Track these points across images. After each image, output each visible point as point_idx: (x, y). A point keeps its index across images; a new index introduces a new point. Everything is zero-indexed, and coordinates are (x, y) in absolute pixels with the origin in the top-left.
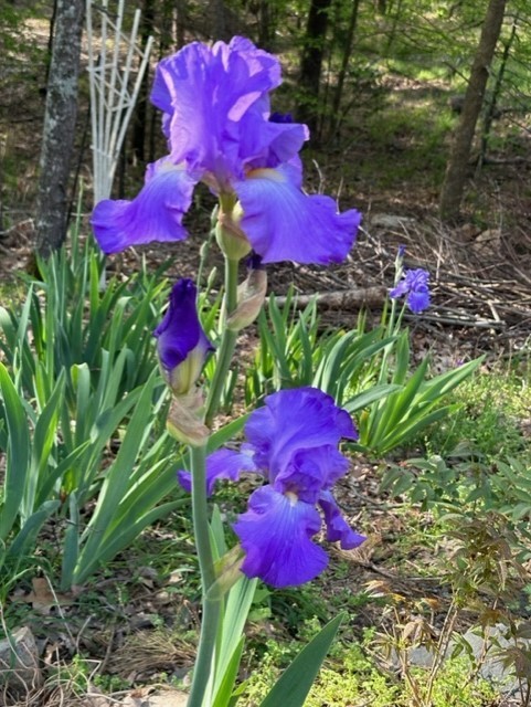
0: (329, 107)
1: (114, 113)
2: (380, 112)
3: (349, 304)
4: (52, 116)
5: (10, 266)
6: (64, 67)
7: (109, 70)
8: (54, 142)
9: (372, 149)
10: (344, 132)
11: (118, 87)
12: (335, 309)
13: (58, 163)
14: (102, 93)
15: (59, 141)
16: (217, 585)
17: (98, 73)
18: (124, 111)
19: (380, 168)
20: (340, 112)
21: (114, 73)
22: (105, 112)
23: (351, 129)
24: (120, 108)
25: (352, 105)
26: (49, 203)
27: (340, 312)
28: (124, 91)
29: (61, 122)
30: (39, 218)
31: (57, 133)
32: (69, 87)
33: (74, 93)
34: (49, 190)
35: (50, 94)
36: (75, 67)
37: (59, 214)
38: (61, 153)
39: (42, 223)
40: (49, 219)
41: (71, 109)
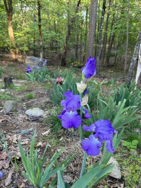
6: (135, 56)
29: (133, 64)
30: (127, 78)
31: (132, 66)
32: (135, 59)
33: (136, 60)
34: (129, 74)
35: (132, 60)
36: (137, 56)
37: (130, 78)
38: (132, 69)
39: (128, 79)
40: (129, 78)
41: (135, 62)
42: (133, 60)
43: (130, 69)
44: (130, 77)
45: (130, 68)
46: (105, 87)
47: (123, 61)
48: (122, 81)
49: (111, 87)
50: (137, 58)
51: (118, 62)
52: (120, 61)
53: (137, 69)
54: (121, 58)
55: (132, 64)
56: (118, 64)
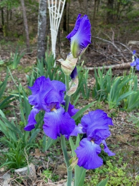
0: (116, 11)
1: (56, 20)
2: (130, 12)
3: (122, 68)
4: (40, 21)
5: (32, 62)
6: (42, 8)
7: (54, 8)
8: (41, 29)
9: (129, 22)
10: (120, 18)
11: (57, 12)
12: (118, 69)
13: (42, 34)
14: (52, 14)
15: (42, 28)
16: (71, 166)
17: (51, 9)
18: (59, 19)
19: (131, 28)
20: (119, 13)
21: (56, 8)
22: (54, 19)
23: (123, 17)
24: (57, 18)
25: (123, 10)
26: (40, 45)
27: (119, 70)
28: (58, 13)
29: (42, 23)
30: (38, 49)
31: (42, 26)
32: (43, 13)
33: (45, 15)
34: (40, 41)
35: (39, 16)
36: (45, 8)
37: (43, 48)
38: (43, 32)
39: (39, 51)
40: (41, 49)
41: (45, 19)
42: (41, 16)
43: (40, 32)
44: (41, 46)
45: (38, 30)
46: (3, 73)
47: (16, 19)
48: (29, 56)
49: (13, 70)
50: (47, 12)
51: (8, 23)
52: (11, 19)
53: (50, 30)
54: (11, 14)
55: (40, 24)
56: (10, 26)
